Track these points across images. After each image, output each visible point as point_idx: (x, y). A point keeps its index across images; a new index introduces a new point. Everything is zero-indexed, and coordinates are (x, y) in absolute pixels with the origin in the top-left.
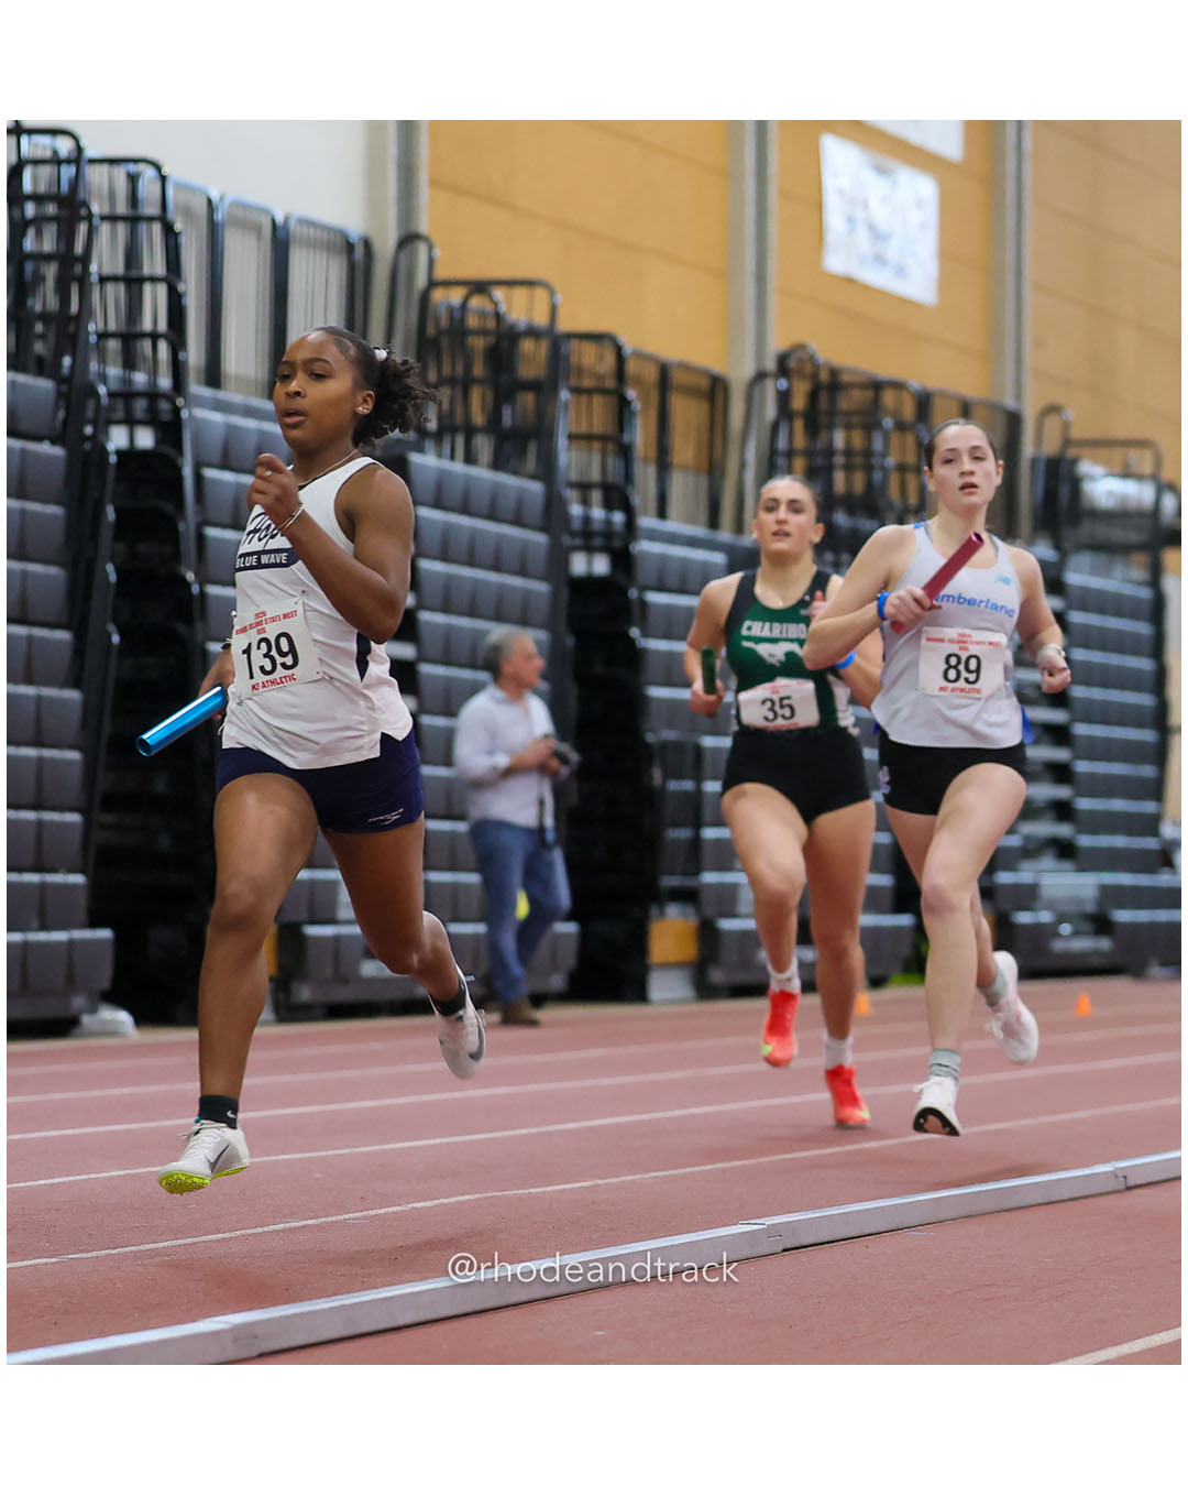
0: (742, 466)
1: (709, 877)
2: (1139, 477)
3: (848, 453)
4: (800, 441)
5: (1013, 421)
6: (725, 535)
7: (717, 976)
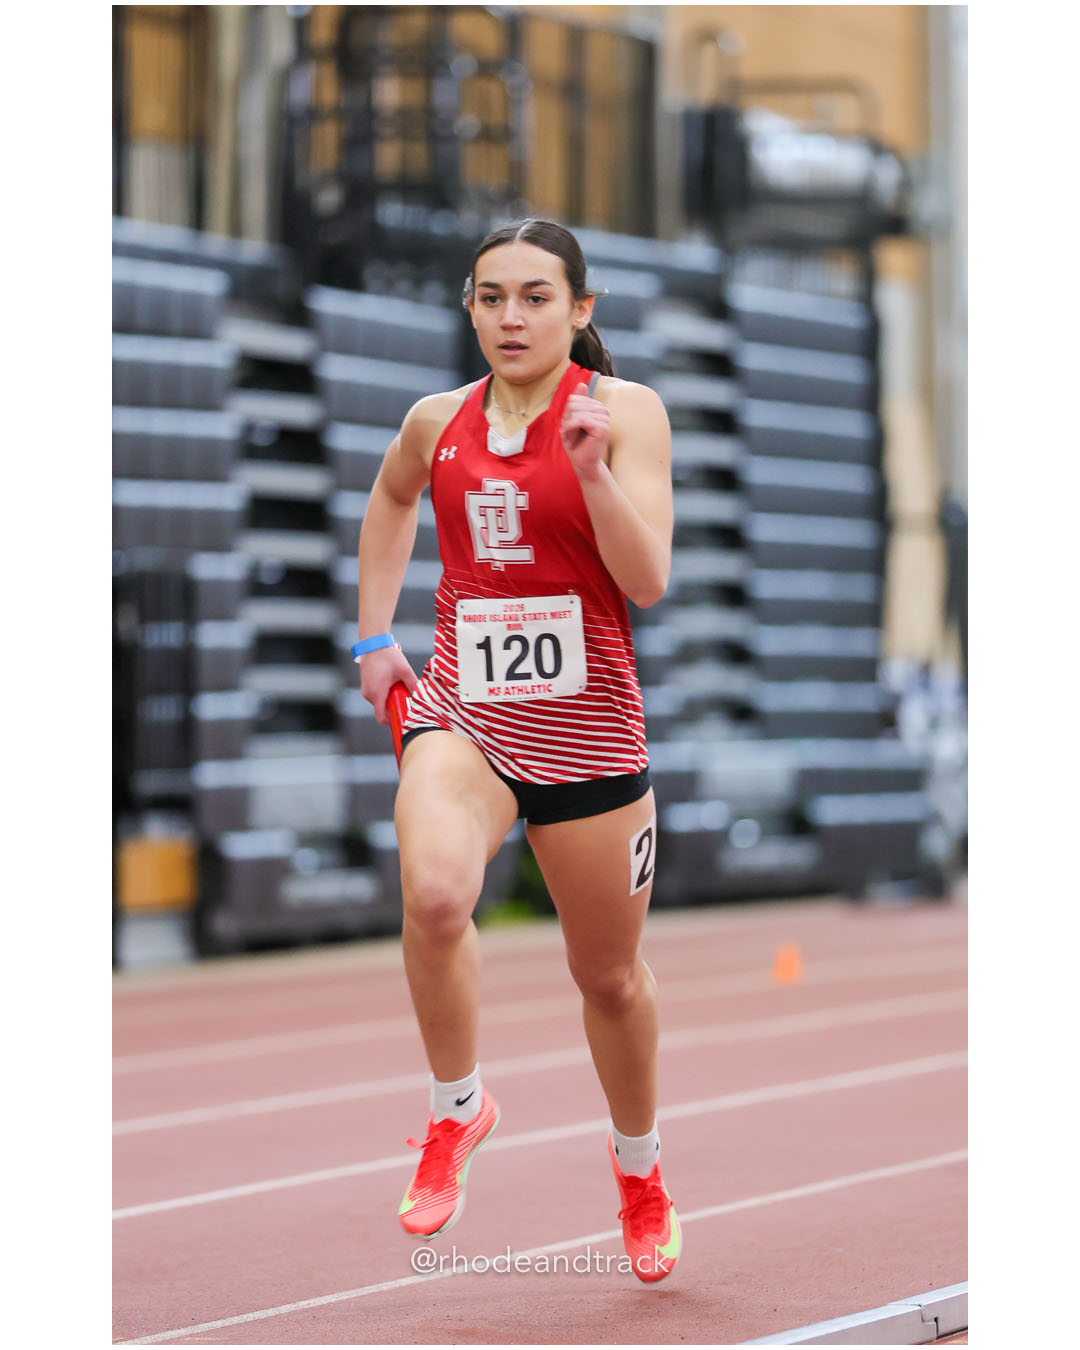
0: (237, 136)
1: (211, 775)
2: (838, 134)
3: (403, 114)
4: (329, 94)
5: (647, 54)
6: (216, 243)
7: (225, 924)
